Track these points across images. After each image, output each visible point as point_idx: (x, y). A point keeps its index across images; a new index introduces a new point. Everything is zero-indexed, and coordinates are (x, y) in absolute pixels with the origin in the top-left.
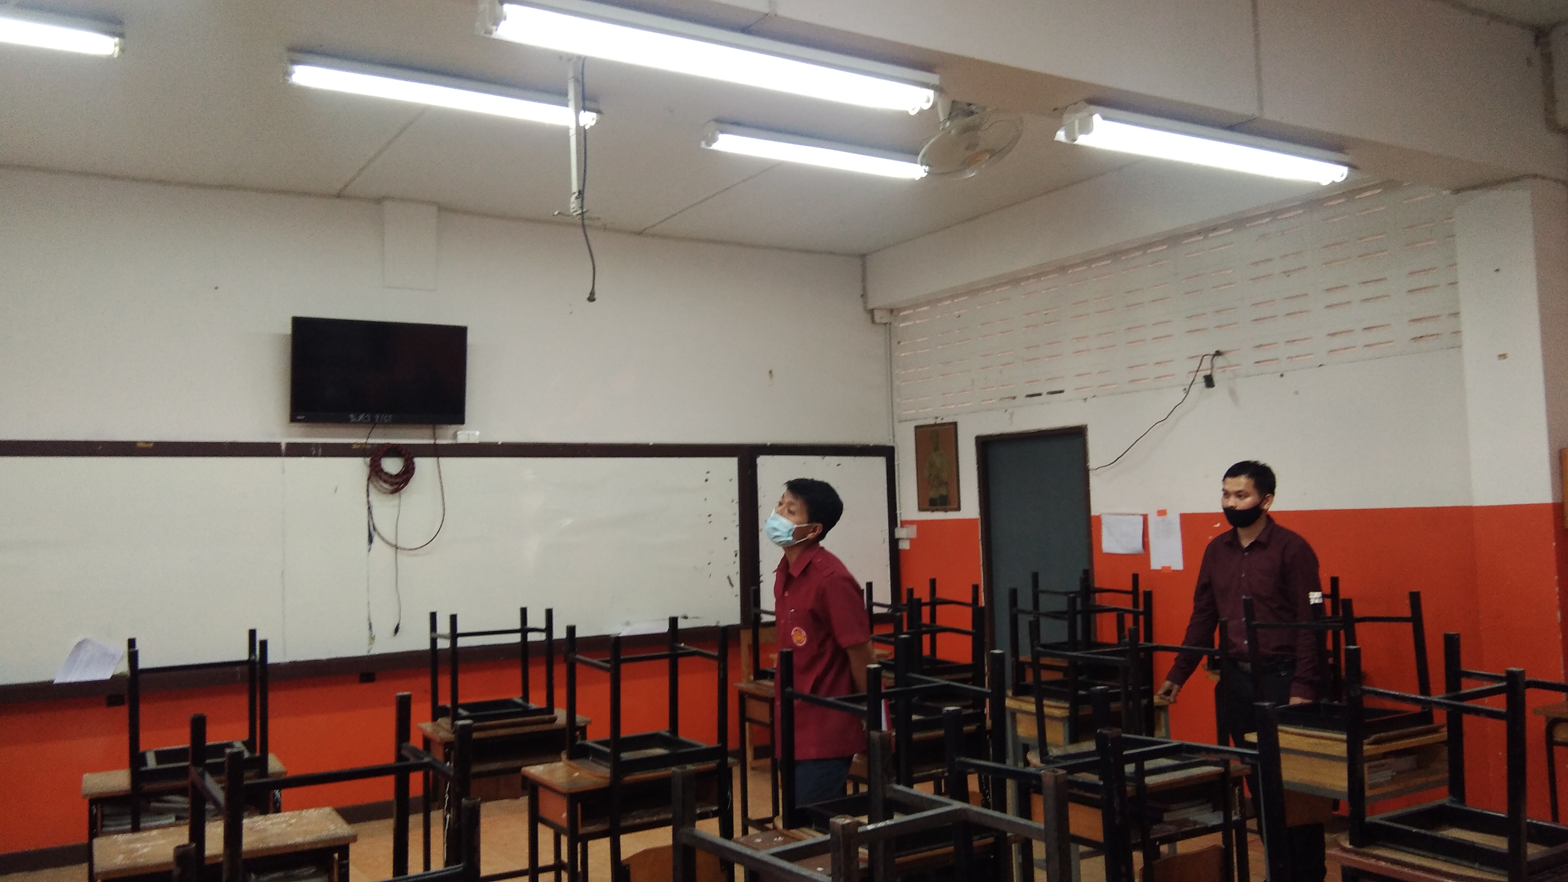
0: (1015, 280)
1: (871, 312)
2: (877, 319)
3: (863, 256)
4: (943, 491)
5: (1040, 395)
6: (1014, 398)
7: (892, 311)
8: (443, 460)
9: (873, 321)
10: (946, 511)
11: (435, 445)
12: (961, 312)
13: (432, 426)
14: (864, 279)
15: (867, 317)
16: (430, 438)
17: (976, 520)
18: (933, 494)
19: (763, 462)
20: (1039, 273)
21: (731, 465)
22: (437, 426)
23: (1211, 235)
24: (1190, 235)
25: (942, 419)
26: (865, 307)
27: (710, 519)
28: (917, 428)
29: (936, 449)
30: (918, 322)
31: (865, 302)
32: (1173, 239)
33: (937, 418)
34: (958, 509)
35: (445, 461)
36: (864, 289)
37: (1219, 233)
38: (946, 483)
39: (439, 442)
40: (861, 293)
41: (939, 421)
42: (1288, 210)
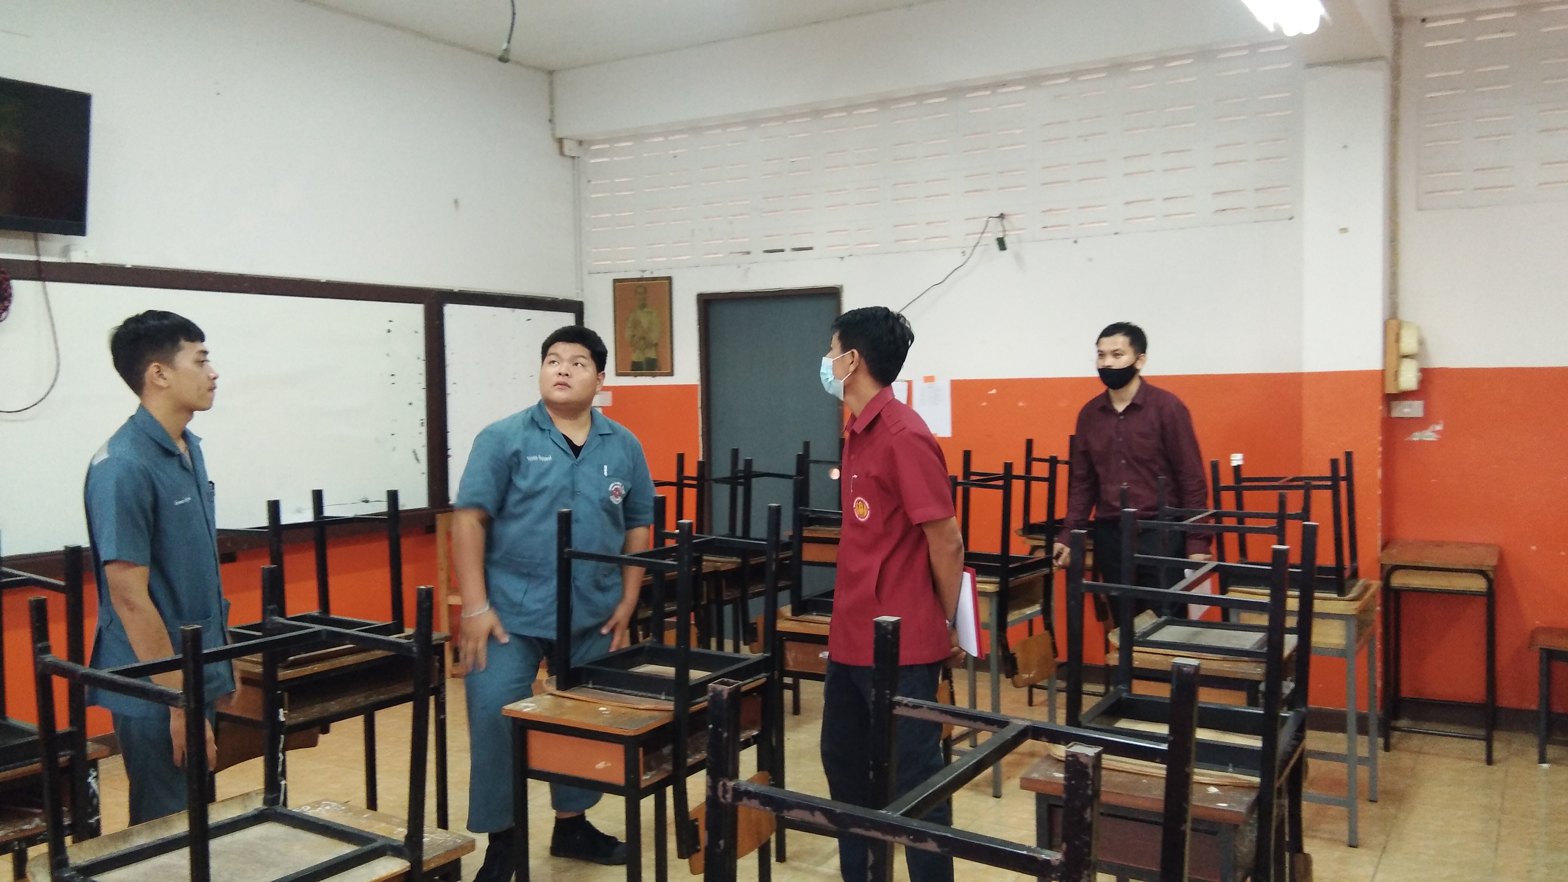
0: (753, 121)
1: (560, 141)
2: (567, 151)
3: (551, 73)
4: (652, 354)
5: (782, 251)
6: (748, 253)
7: (580, 143)
8: (51, 286)
9: (562, 153)
10: (654, 375)
11: (38, 263)
12: (677, 151)
13: (31, 234)
14: (552, 101)
15: (555, 147)
16: (30, 253)
17: (695, 386)
18: (637, 357)
19: (451, 311)
20: (786, 116)
21: (415, 313)
22: (40, 235)
23: (1000, 91)
24: (977, 88)
25: (652, 273)
26: (553, 135)
27: (393, 379)
28: (616, 281)
29: (643, 306)
30: (616, 159)
31: (553, 129)
32: (956, 91)
33: (644, 271)
34: (671, 374)
35: (53, 287)
36: (552, 111)
37: (1010, 89)
38: (656, 345)
39: (44, 259)
40: (548, 117)
41: (647, 275)
42: (1088, 71)
